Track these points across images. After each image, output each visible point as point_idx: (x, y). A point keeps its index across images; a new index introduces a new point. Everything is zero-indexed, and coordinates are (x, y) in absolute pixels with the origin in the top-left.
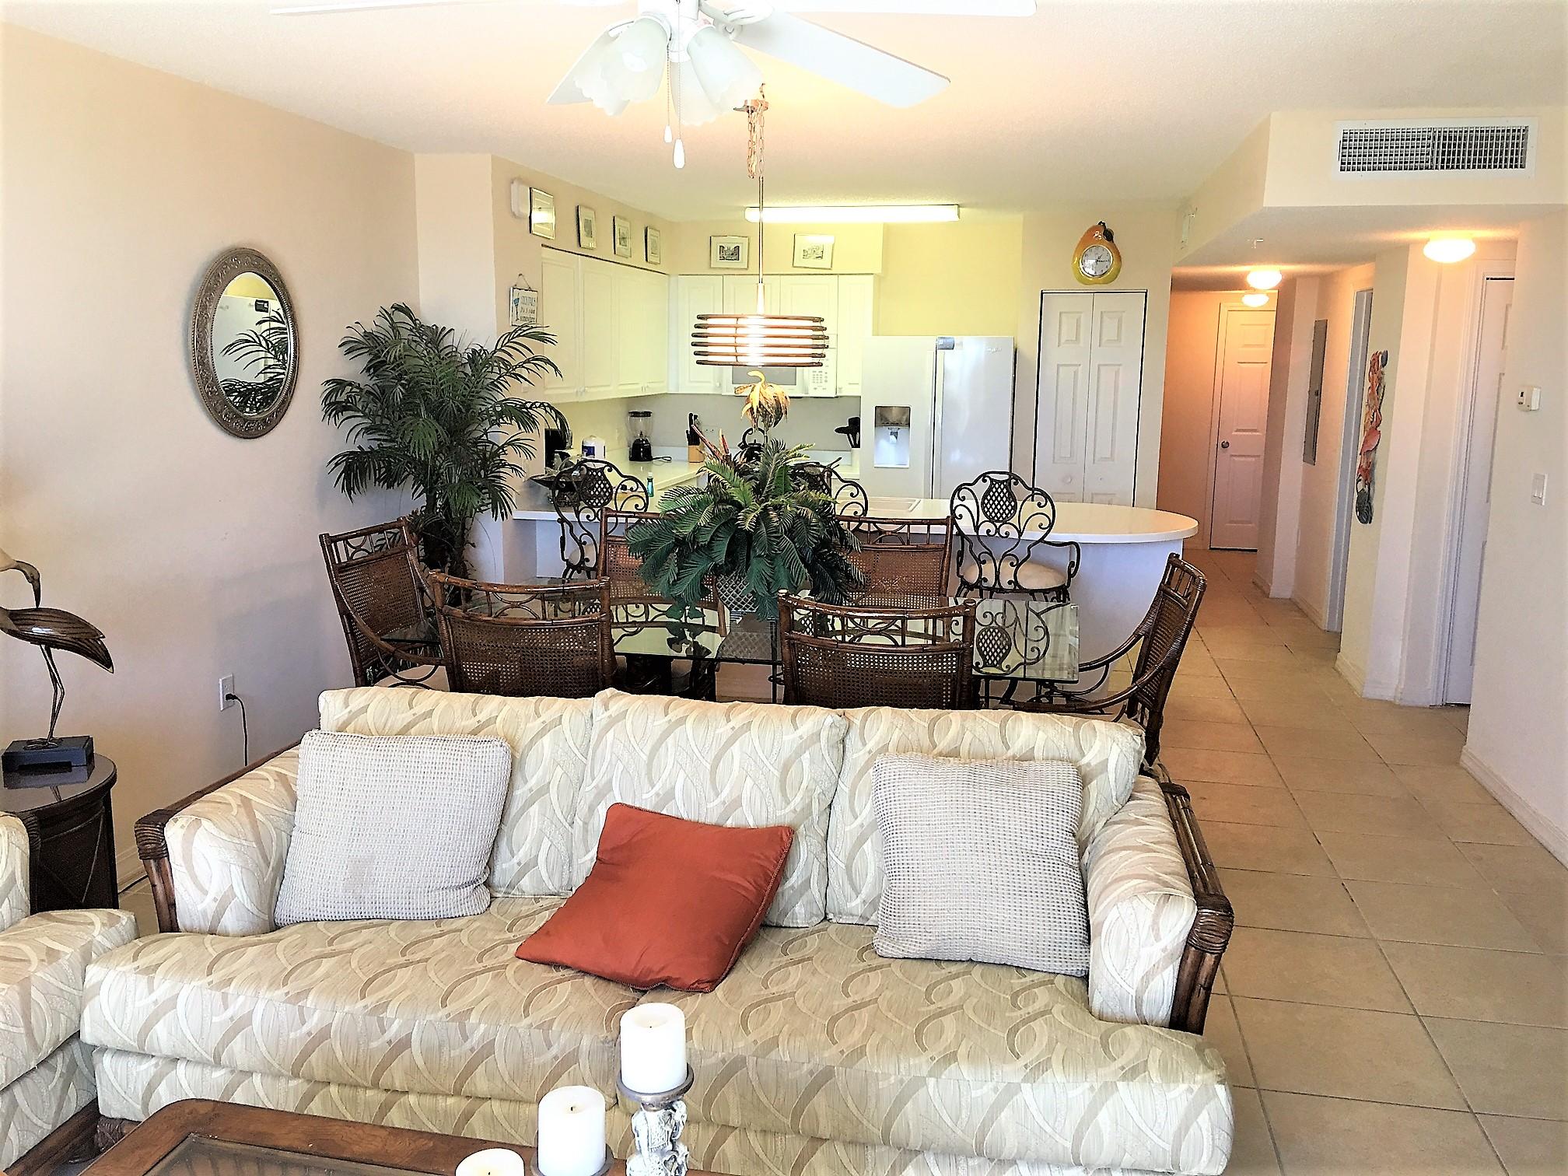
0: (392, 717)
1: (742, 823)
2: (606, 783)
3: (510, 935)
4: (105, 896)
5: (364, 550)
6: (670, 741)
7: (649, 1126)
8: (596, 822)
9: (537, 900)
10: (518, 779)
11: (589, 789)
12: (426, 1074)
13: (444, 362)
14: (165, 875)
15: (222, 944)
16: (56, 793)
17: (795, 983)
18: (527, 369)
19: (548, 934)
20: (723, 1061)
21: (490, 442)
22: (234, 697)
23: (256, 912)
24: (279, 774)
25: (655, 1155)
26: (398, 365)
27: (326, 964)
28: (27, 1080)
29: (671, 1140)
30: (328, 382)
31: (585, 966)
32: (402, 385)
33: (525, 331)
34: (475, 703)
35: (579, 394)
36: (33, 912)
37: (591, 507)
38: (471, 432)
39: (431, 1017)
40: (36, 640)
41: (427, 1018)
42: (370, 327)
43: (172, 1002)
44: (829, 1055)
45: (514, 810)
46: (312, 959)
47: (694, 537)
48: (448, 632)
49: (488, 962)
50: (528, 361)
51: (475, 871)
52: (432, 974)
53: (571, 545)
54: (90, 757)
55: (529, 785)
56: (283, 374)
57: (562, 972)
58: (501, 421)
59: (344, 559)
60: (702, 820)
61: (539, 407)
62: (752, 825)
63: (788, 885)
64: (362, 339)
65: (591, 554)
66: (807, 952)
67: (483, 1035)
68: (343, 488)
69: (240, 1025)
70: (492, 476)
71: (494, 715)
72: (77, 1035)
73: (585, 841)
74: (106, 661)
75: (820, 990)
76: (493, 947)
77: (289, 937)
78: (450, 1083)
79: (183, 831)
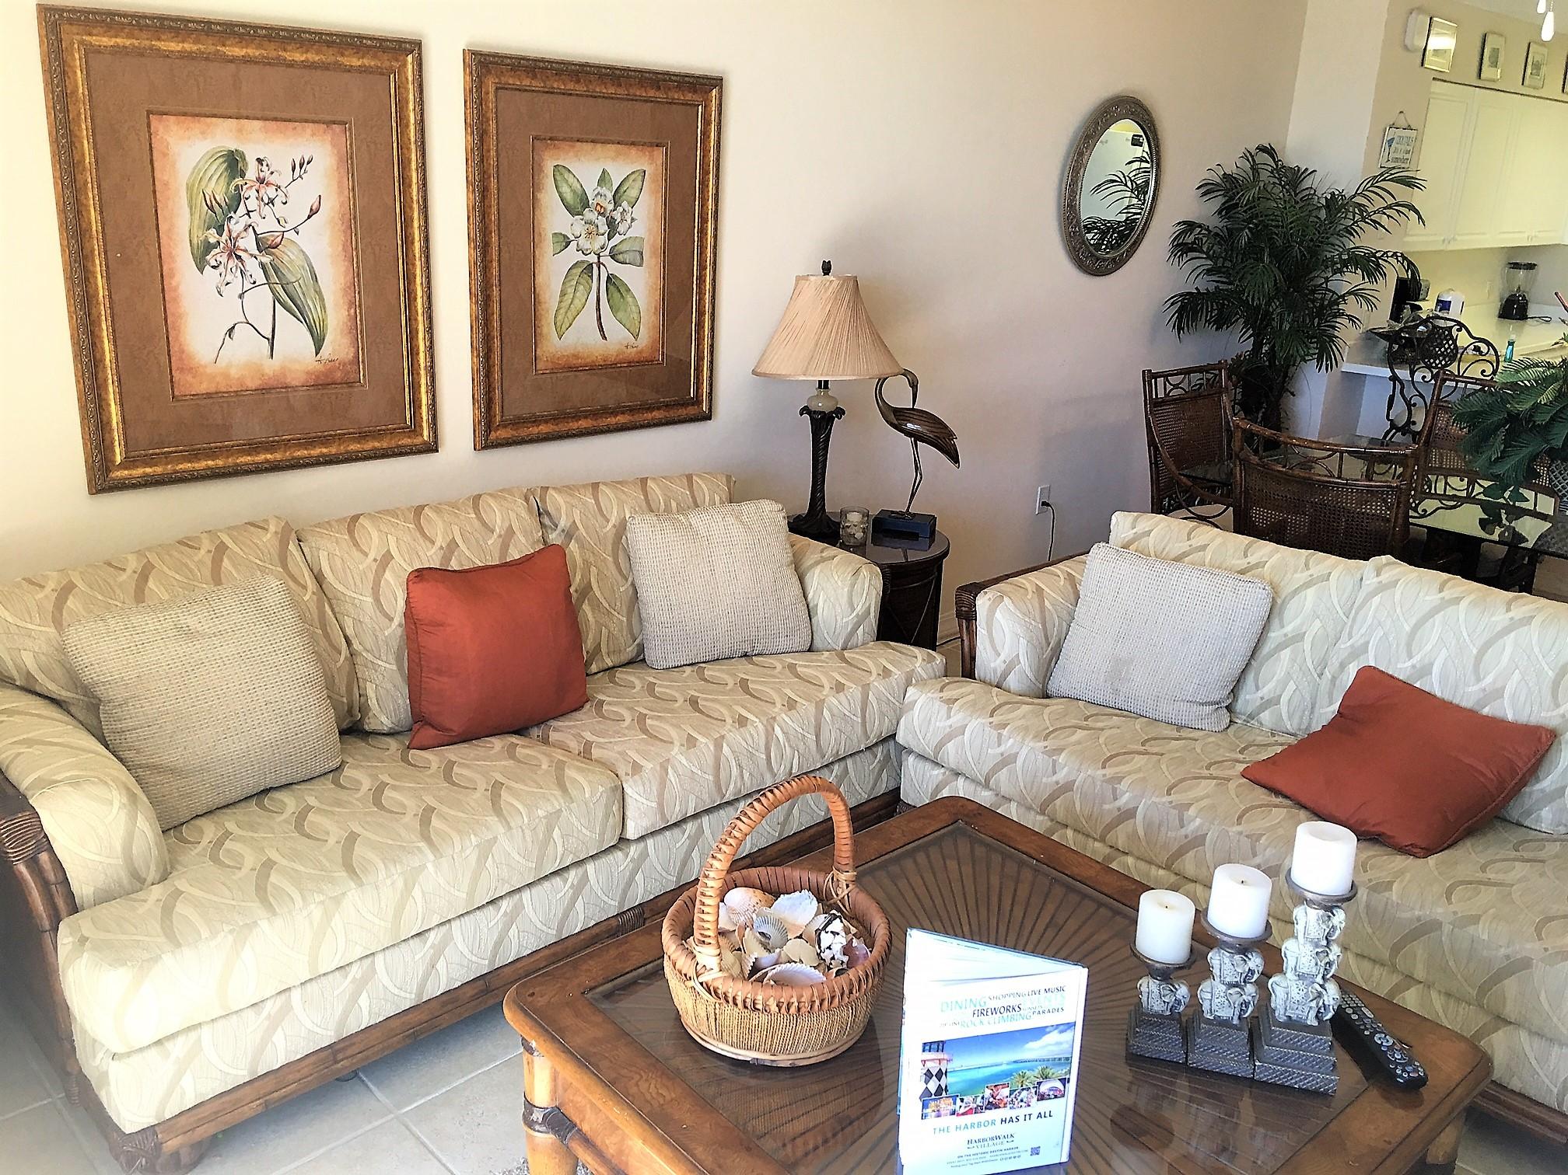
0: (1170, 545)
1: (1499, 714)
2: (1362, 645)
3: (1241, 757)
4: (927, 640)
5: (1181, 388)
6: (1438, 617)
7: (1307, 919)
8: (1345, 678)
9: (1273, 735)
10: (1275, 622)
11: (1344, 645)
12: (1144, 843)
13: (1297, 206)
14: (972, 634)
15: (1004, 697)
16: (906, 557)
17: (1518, 877)
18: (1388, 216)
19: (1274, 763)
20: (1419, 919)
21: (1330, 291)
22: (1048, 505)
23: (1033, 679)
24: (1069, 574)
25: (1308, 945)
26: (1251, 208)
27: (1080, 734)
28: (857, 757)
29: (1327, 938)
30: (1179, 223)
31: (1303, 801)
32: (1249, 228)
33: (1392, 174)
34: (1249, 546)
35: (1446, 242)
36: (878, 639)
37: (1429, 367)
38: (1312, 279)
39: (1157, 800)
40: (909, 433)
41: (1154, 799)
42: (1230, 169)
43: (962, 730)
44: (1530, 948)
45: (1266, 649)
46: (1069, 727)
47: (1531, 415)
48: (1241, 476)
49: (1213, 771)
50: (1390, 207)
51: (1220, 694)
52: (1164, 767)
53: (1400, 405)
54: (933, 532)
55: (1285, 630)
56: (1140, 214)
57: (1280, 799)
58: (1345, 269)
59: (1161, 395)
60: (1456, 701)
61: (1392, 256)
62: (1510, 717)
63: (1538, 787)
64: (1219, 181)
65: (1420, 418)
66: (1542, 855)
67: (1198, 828)
68: (1174, 327)
69: (1007, 761)
70: (1328, 326)
71: (1264, 559)
72: (893, 736)
73: (1331, 694)
74: (954, 457)
75: (1544, 890)
76: (1224, 761)
77: (1055, 705)
78: (1163, 858)
79: (989, 603)
